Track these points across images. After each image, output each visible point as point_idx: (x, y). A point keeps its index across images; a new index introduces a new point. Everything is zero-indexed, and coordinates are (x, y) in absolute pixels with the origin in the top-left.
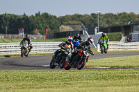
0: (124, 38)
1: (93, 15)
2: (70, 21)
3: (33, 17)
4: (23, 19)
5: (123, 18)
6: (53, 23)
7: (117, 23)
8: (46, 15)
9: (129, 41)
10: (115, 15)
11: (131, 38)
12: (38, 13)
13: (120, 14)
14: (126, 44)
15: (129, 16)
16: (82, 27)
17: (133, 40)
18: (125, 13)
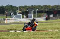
0: (25, 17)
1: (32, 6)
5: (45, 7)
10: (42, 6)
17: (29, 17)
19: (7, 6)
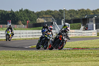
0: (82, 27)
1: (60, 11)
2: (44, 15)
3: (17, 12)
4: (11, 13)
5: (82, 13)
6: (32, 16)
7: (78, 17)
8: (27, 11)
9: (86, 30)
10: (76, 11)
11: (87, 28)
12: (21, 9)
13: (80, 10)
14: (84, 32)
15: (86, 11)
16: (53, 19)
17: (89, 29)
18: (83, 10)
19: (20, 11)
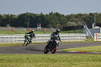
2: (74, 19)
3: (47, 15)
4: (40, 17)
6: (62, 20)
8: (57, 14)
19: (50, 14)
